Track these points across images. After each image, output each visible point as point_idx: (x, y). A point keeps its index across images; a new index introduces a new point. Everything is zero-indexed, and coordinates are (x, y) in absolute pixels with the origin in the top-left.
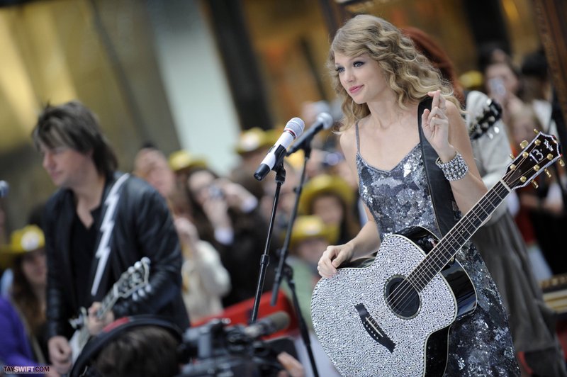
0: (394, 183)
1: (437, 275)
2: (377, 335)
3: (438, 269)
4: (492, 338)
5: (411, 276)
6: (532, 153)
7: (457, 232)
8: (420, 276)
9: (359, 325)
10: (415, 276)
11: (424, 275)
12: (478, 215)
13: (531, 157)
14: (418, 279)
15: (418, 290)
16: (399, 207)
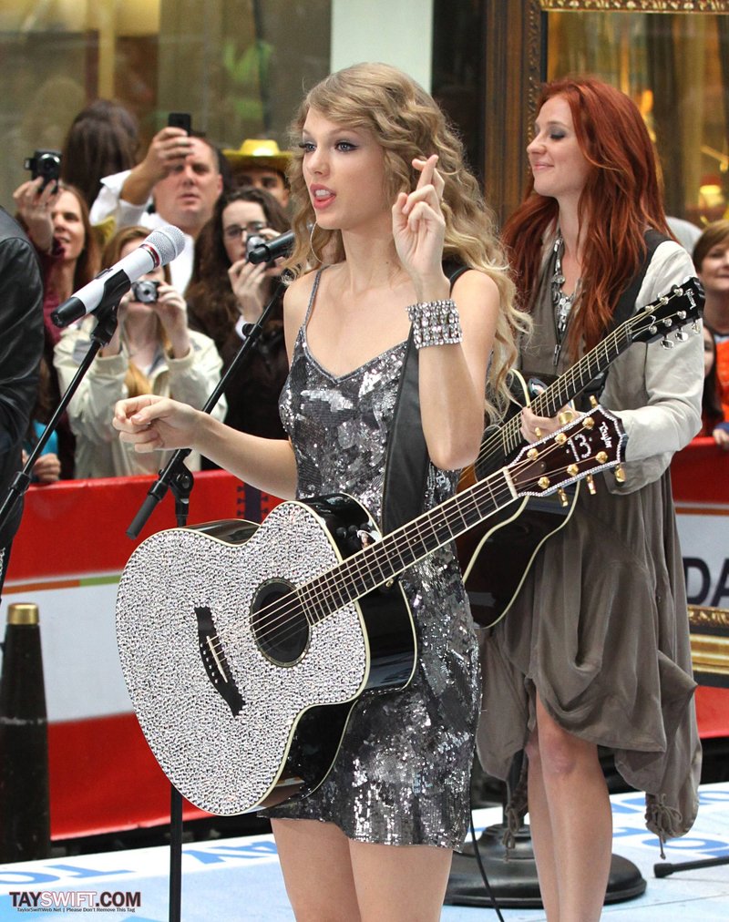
0: (341, 403)
1: (350, 604)
2: (218, 675)
3: (354, 595)
4: (432, 746)
5: (305, 589)
6: (573, 439)
7: (404, 539)
8: (321, 596)
9: (191, 647)
10: (312, 593)
11: (328, 596)
12: (449, 519)
13: (569, 447)
14: (315, 600)
15: (310, 618)
16: (336, 451)
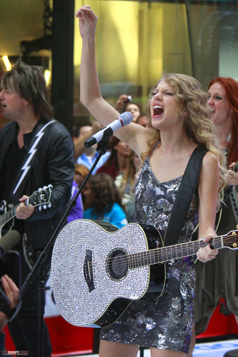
0: (160, 192)
1: (147, 266)
3: (149, 263)
5: (131, 255)
7: (175, 249)
8: (136, 260)
9: (81, 262)
11: (139, 261)
12: (194, 247)
15: (130, 266)
16: (155, 209)
